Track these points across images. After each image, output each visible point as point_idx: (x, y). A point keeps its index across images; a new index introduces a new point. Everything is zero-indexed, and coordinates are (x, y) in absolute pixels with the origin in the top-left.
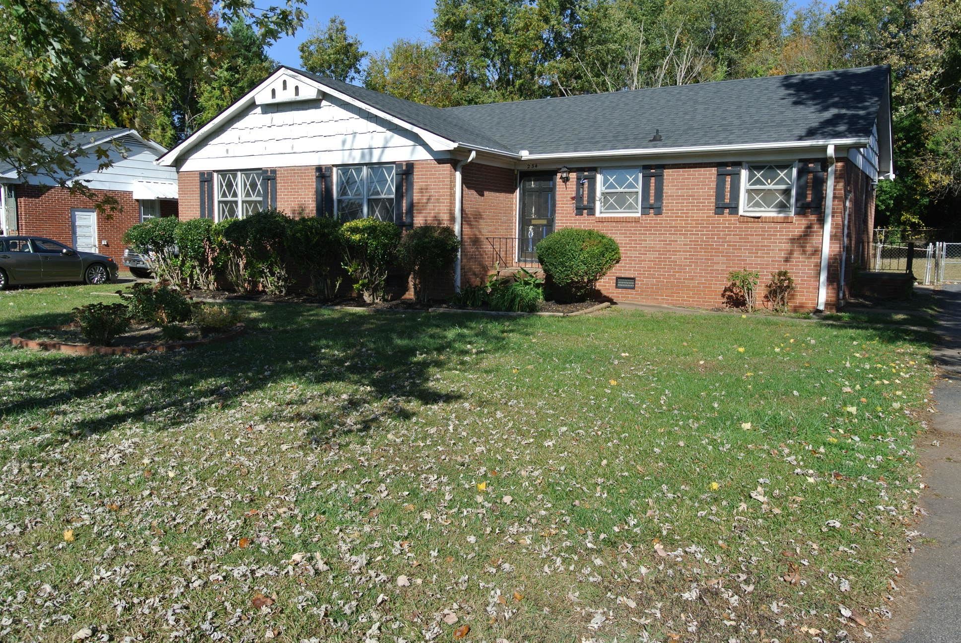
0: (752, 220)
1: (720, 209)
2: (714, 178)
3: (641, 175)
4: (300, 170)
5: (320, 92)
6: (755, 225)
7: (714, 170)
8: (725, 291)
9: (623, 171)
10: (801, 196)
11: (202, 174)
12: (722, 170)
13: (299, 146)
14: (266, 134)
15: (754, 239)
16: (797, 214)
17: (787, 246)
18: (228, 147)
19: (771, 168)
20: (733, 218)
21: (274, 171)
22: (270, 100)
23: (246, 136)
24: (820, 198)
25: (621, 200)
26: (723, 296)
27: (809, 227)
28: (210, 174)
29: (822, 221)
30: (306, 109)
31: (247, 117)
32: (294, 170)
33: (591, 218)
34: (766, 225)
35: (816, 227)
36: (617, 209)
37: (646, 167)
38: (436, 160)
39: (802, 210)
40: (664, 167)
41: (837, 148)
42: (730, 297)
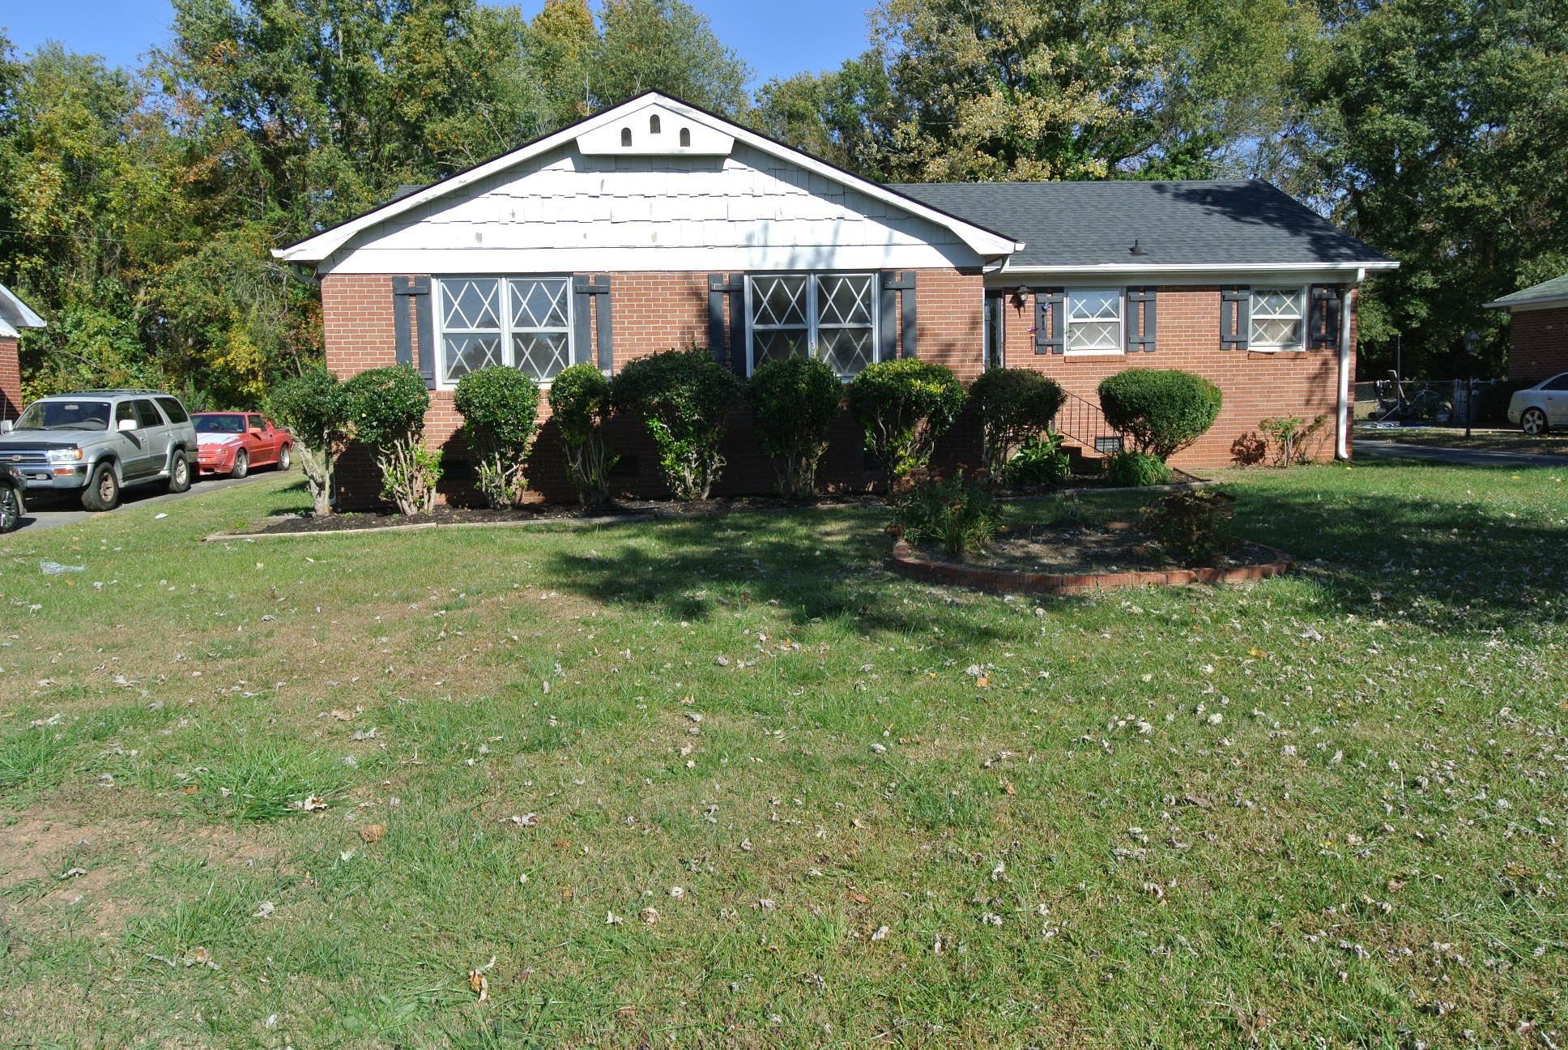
0: (1264, 356)
1: (1224, 342)
2: (1217, 304)
3: (1122, 300)
4: (669, 277)
5: (738, 143)
6: (1266, 362)
7: (1217, 295)
8: (1234, 445)
9: (1097, 294)
10: (1313, 329)
11: (399, 280)
12: (1228, 294)
13: (667, 235)
14: (583, 208)
15: (1266, 379)
16: (1308, 348)
17: (1305, 386)
18: (480, 229)
19: (1276, 293)
20: (1242, 355)
21: (604, 278)
22: (616, 148)
23: (531, 209)
24: (1335, 329)
25: (1092, 331)
26: (1232, 451)
27: (1325, 363)
28: (424, 280)
29: (1338, 355)
30: (687, 171)
31: (533, 176)
32: (656, 277)
33: (1058, 357)
34: (1278, 362)
35: (1333, 363)
36: (1085, 344)
37: (1131, 289)
38: (957, 268)
39: (1315, 344)
40: (1155, 289)
41: (1369, 272)
42: (1240, 452)
